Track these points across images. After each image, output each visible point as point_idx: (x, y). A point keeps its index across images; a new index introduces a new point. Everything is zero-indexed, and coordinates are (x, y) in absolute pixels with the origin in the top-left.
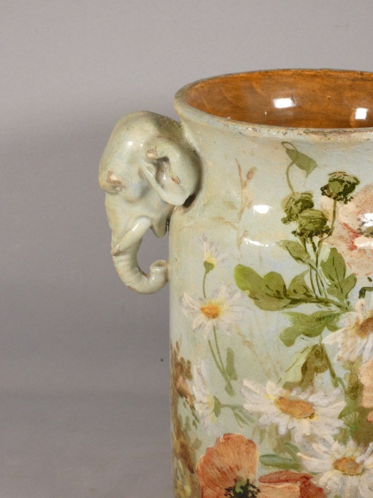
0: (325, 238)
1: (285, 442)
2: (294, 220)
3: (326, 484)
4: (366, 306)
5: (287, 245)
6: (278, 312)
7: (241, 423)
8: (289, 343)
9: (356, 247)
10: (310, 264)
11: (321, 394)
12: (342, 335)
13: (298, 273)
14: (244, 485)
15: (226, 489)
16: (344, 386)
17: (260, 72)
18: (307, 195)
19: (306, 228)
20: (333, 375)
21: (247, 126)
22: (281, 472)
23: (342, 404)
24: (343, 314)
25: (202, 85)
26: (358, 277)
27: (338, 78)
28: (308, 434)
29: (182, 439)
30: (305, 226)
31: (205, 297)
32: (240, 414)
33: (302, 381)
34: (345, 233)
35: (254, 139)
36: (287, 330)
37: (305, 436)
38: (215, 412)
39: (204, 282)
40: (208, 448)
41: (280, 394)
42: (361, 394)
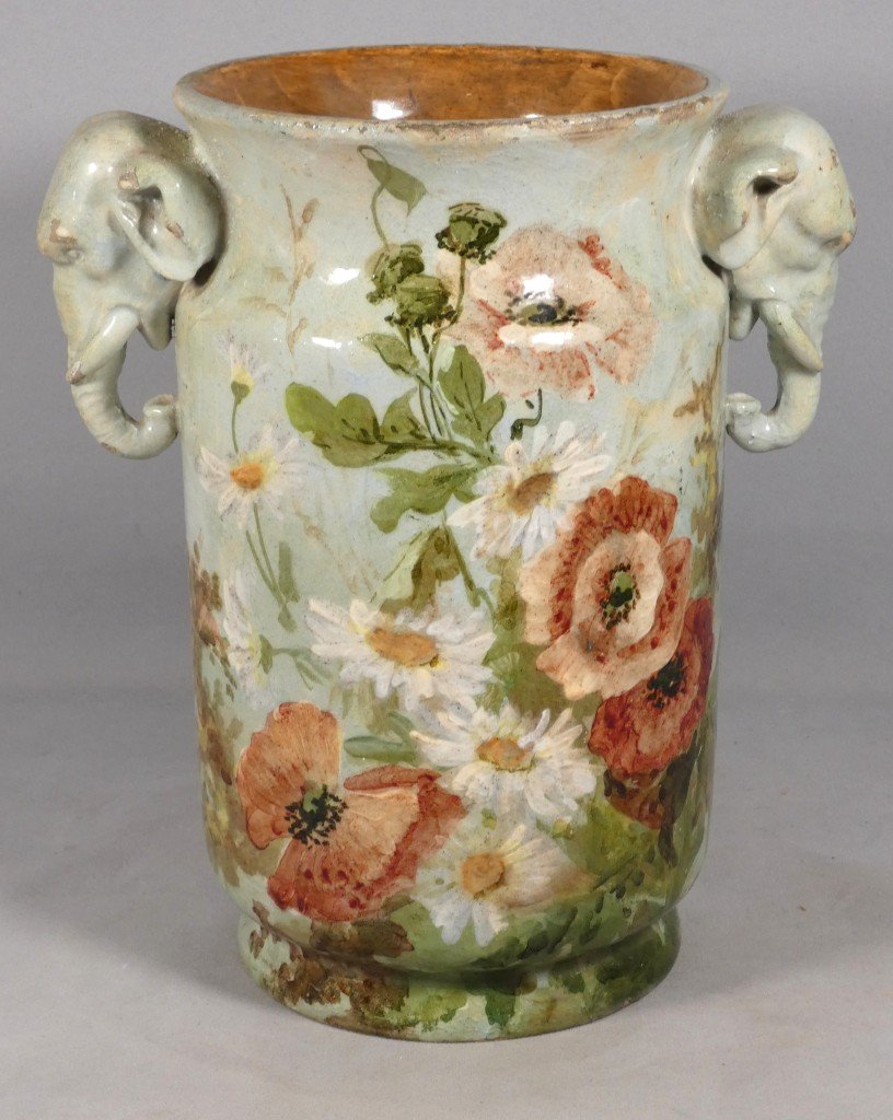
0: (446, 328)
1: (388, 712)
2: (389, 296)
3: (466, 789)
4: (525, 454)
5: (376, 342)
6: (364, 470)
7: (309, 681)
8: (388, 526)
9: (501, 344)
10: (418, 377)
11: (448, 619)
12: (483, 509)
13: (399, 394)
14: (318, 796)
15: (287, 808)
16: (489, 603)
17: (350, 50)
18: (412, 249)
19: (411, 309)
20: (470, 583)
21: (296, 119)
22: (383, 768)
23: (488, 639)
24: (484, 471)
25: (237, 68)
26: (507, 400)
27: (495, 60)
28: (428, 696)
29: (210, 725)
30: (409, 306)
31: (237, 450)
32: (305, 663)
33: (414, 597)
34: (481, 318)
35: (309, 144)
36: (383, 502)
37: (423, 700)
38: (264, 665)
39: (233, 423)
40: (254, 734)
41: (374, 623)
42: (522, 617)
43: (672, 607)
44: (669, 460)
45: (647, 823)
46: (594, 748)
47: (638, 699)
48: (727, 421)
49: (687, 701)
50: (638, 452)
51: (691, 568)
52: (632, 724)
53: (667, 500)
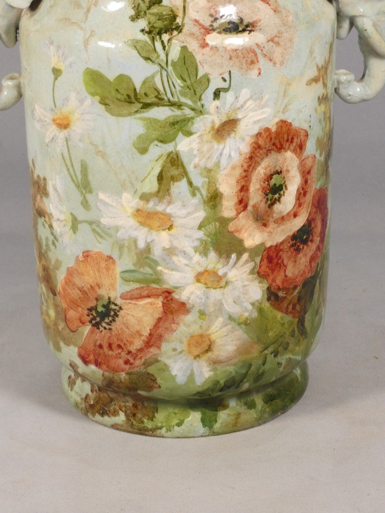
0: (175, 36)
1: (145, 256)
2: (142, 17)
3: (189, 298)
4: (222, 108)
5: (135, 45)
6: (129, 117)
7: (98, 237)
8: (143, 151)
9: (207, 45)
10: (160, 64)
11: (178, 204)
12: (198, 141)
13: (149, 74)
14: (105, 303)
15: (88, 309)
16: (201, 195)
19: (155, 25)
20: (190, 184)
22: (142, 288)
23: (201, 215)
24: (198, 118)
26: (211, 77)
28: (167, 247)
29: (44, 262)
30: (154, 23)
31: (55, 107)
32: (97, 229)
33: (159, 191)
34: (196, 30)
36: (140, 137)
37: (164, 249)
38: (73, 230)
39: (53, 91)
40: (68, 268)
41: (136, 206)
42: (220, 203)
43: (305, 194)
44: (303, 110)
45: (291, 315)
46: (261, 275)
47: (286, 247)
48: (336, 86)
49: (313, 246)
50: (286, 106)
51: (316, 171)
52: (283, 261)
53: (302, 133)
